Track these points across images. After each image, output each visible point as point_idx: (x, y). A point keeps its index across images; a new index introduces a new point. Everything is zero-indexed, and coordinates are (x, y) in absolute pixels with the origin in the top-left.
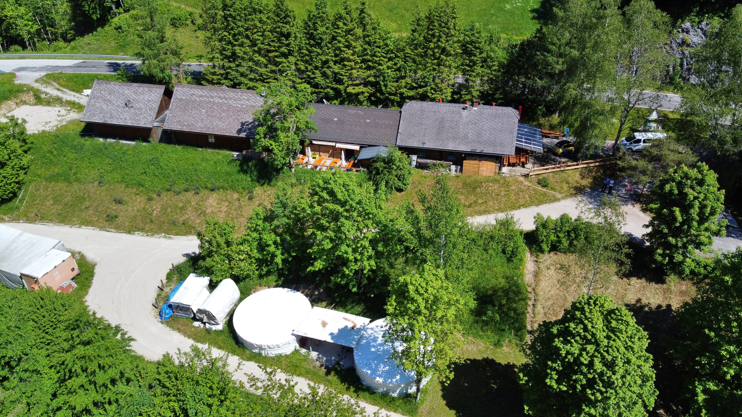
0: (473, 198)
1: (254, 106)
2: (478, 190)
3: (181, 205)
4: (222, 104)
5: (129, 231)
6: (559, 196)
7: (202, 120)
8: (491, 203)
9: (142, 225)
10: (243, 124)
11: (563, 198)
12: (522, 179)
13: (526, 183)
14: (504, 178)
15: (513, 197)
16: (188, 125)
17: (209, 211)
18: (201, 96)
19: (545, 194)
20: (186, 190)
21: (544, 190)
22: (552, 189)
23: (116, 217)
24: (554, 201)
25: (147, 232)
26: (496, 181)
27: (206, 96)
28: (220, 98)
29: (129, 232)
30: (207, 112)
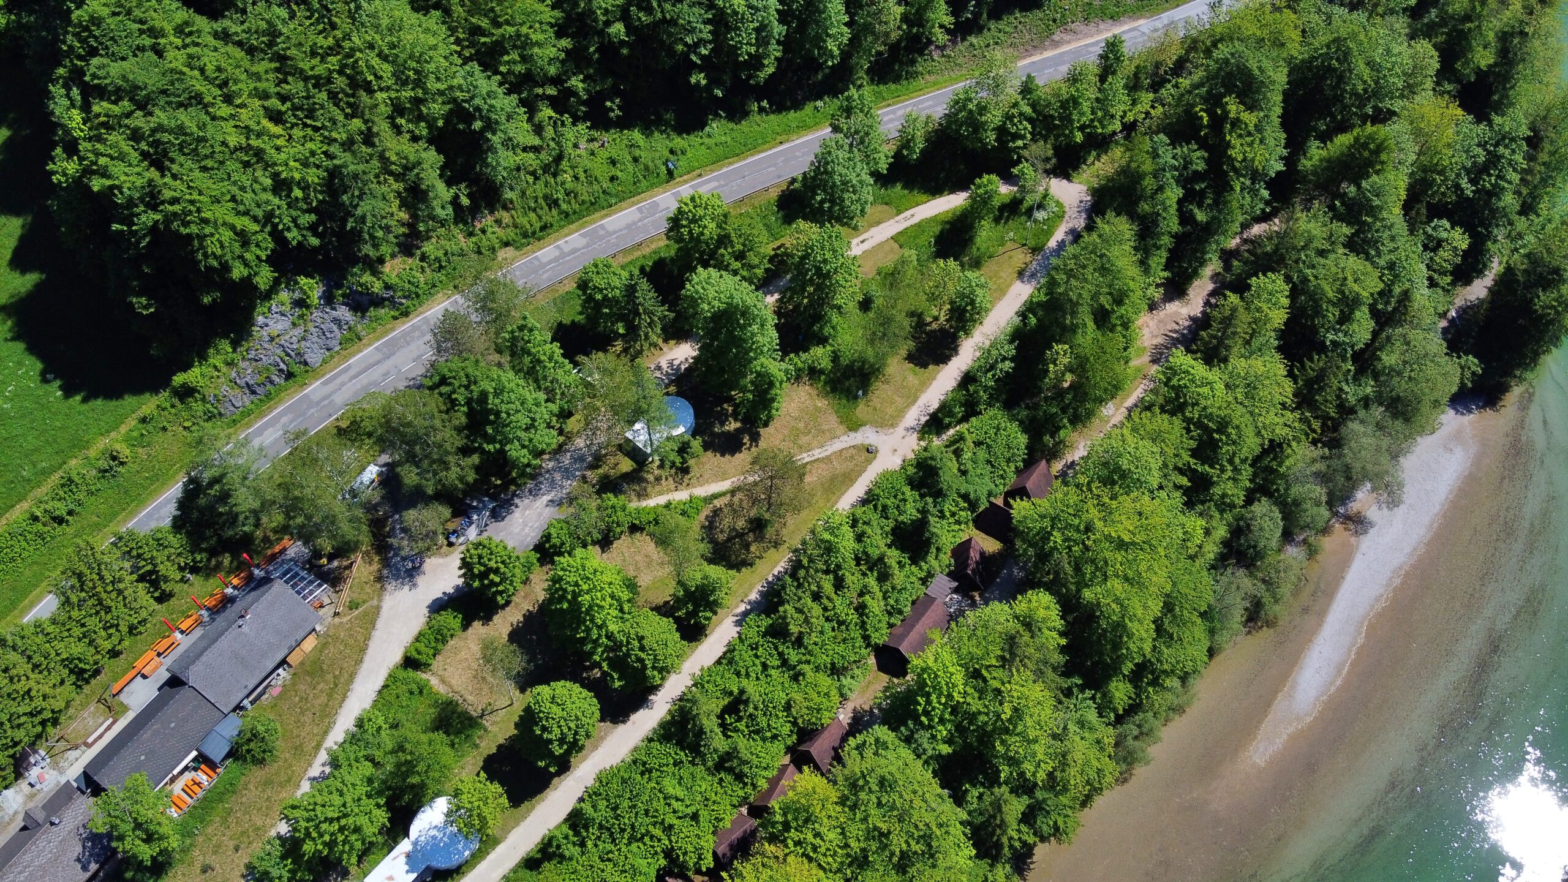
0: (329, 677)
2: (325, 667)
6: (375, 602)
8: (345, 666)
11: (380, 600)
12: (337, 620)
13: (345, 620)
14: (327, 635)
15: (351, 642)
19: (366, 613)
21: (360, 609)
22: (364, 601)
24: (379, 612)
26: (325, 645)
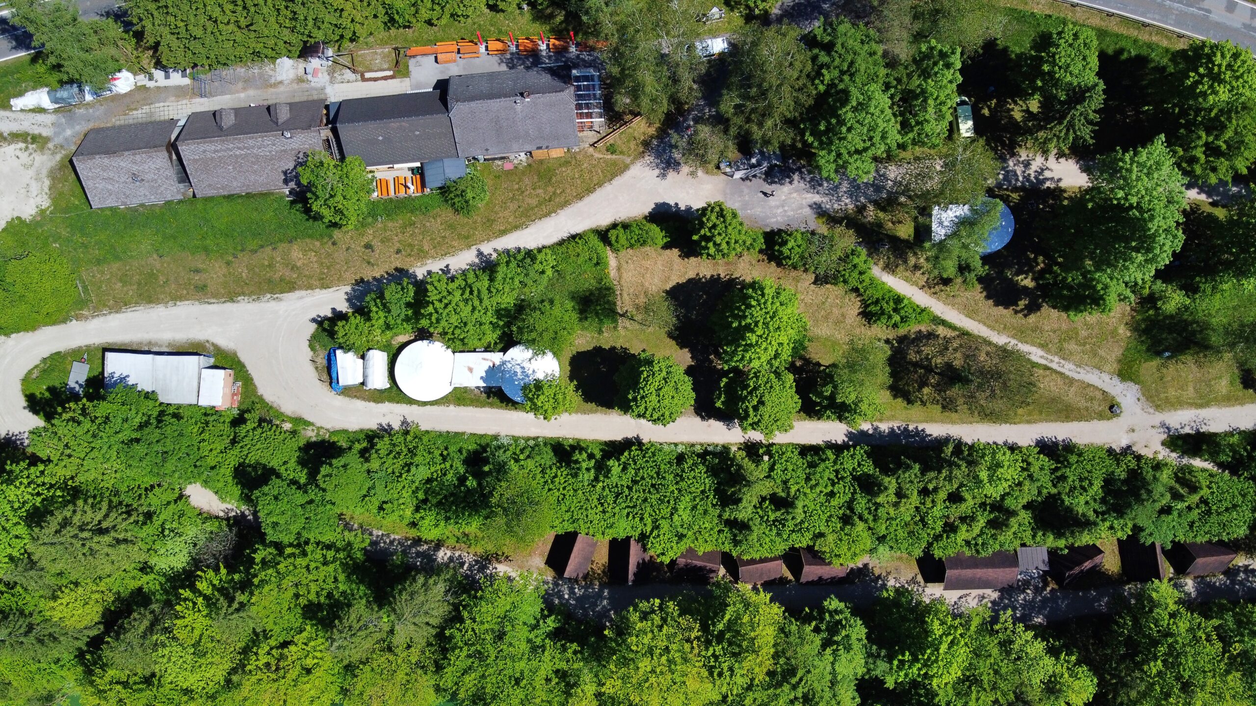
0: (551, 189)
1: (285, 151)
2: (554, 179)
3: (266, 263)
4: (246, 155)
5: (231, 298)
6: (628, 160)
7: (235, 178)
8: (568, 191)
9: (239, 290)
10: (285, 173)
11: (633, 162)
12: (591, 149)
13: (597, 155)
14: (575, 156)
15: (587, 176)
16: (223, 188)
17: (299, 264)
18: (215, 151)
19: (614, 163)
20: (262, 247)
21: (614, 157)
22: (622, 153)
23: (205, 286)
24: (624, 170)
25: (250, 295)
26: (567, 163)
27: (221, 150)
28: (239, 148)
29: (232, 300)
30: (234, 168)
